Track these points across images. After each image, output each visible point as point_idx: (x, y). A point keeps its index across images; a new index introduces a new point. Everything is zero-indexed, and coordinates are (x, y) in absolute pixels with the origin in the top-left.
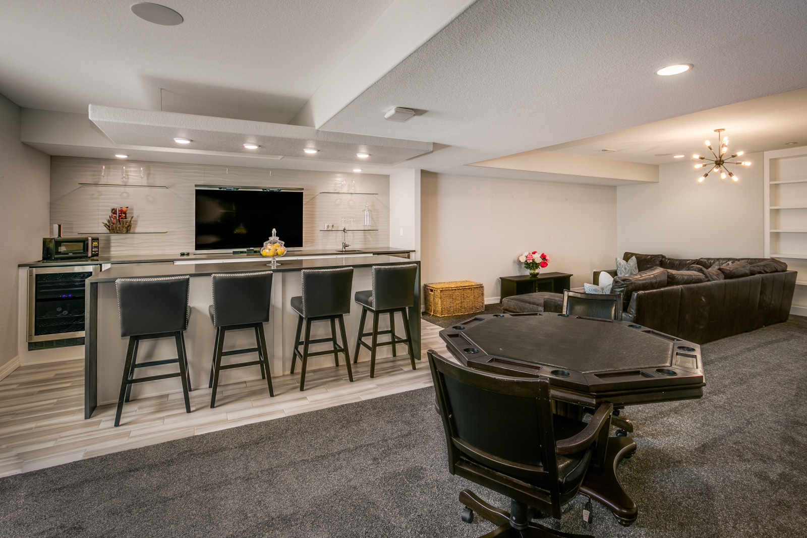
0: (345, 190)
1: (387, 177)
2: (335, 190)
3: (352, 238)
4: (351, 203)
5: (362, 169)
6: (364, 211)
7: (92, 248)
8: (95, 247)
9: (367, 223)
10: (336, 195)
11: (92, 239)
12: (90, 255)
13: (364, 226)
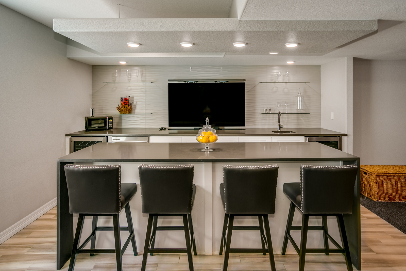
0: (280, 80)
1: (319, 67)
2: (272, 80)
3: (287, 119)
4: (286, 90)
5: (294, 62)
6: (297, 97)
7: (109, 124)
8: (111, 123)
9: (300, 107)
10: (273, 84)
11: (109, 118)
12: (107, 128)
13: (297, 109)
